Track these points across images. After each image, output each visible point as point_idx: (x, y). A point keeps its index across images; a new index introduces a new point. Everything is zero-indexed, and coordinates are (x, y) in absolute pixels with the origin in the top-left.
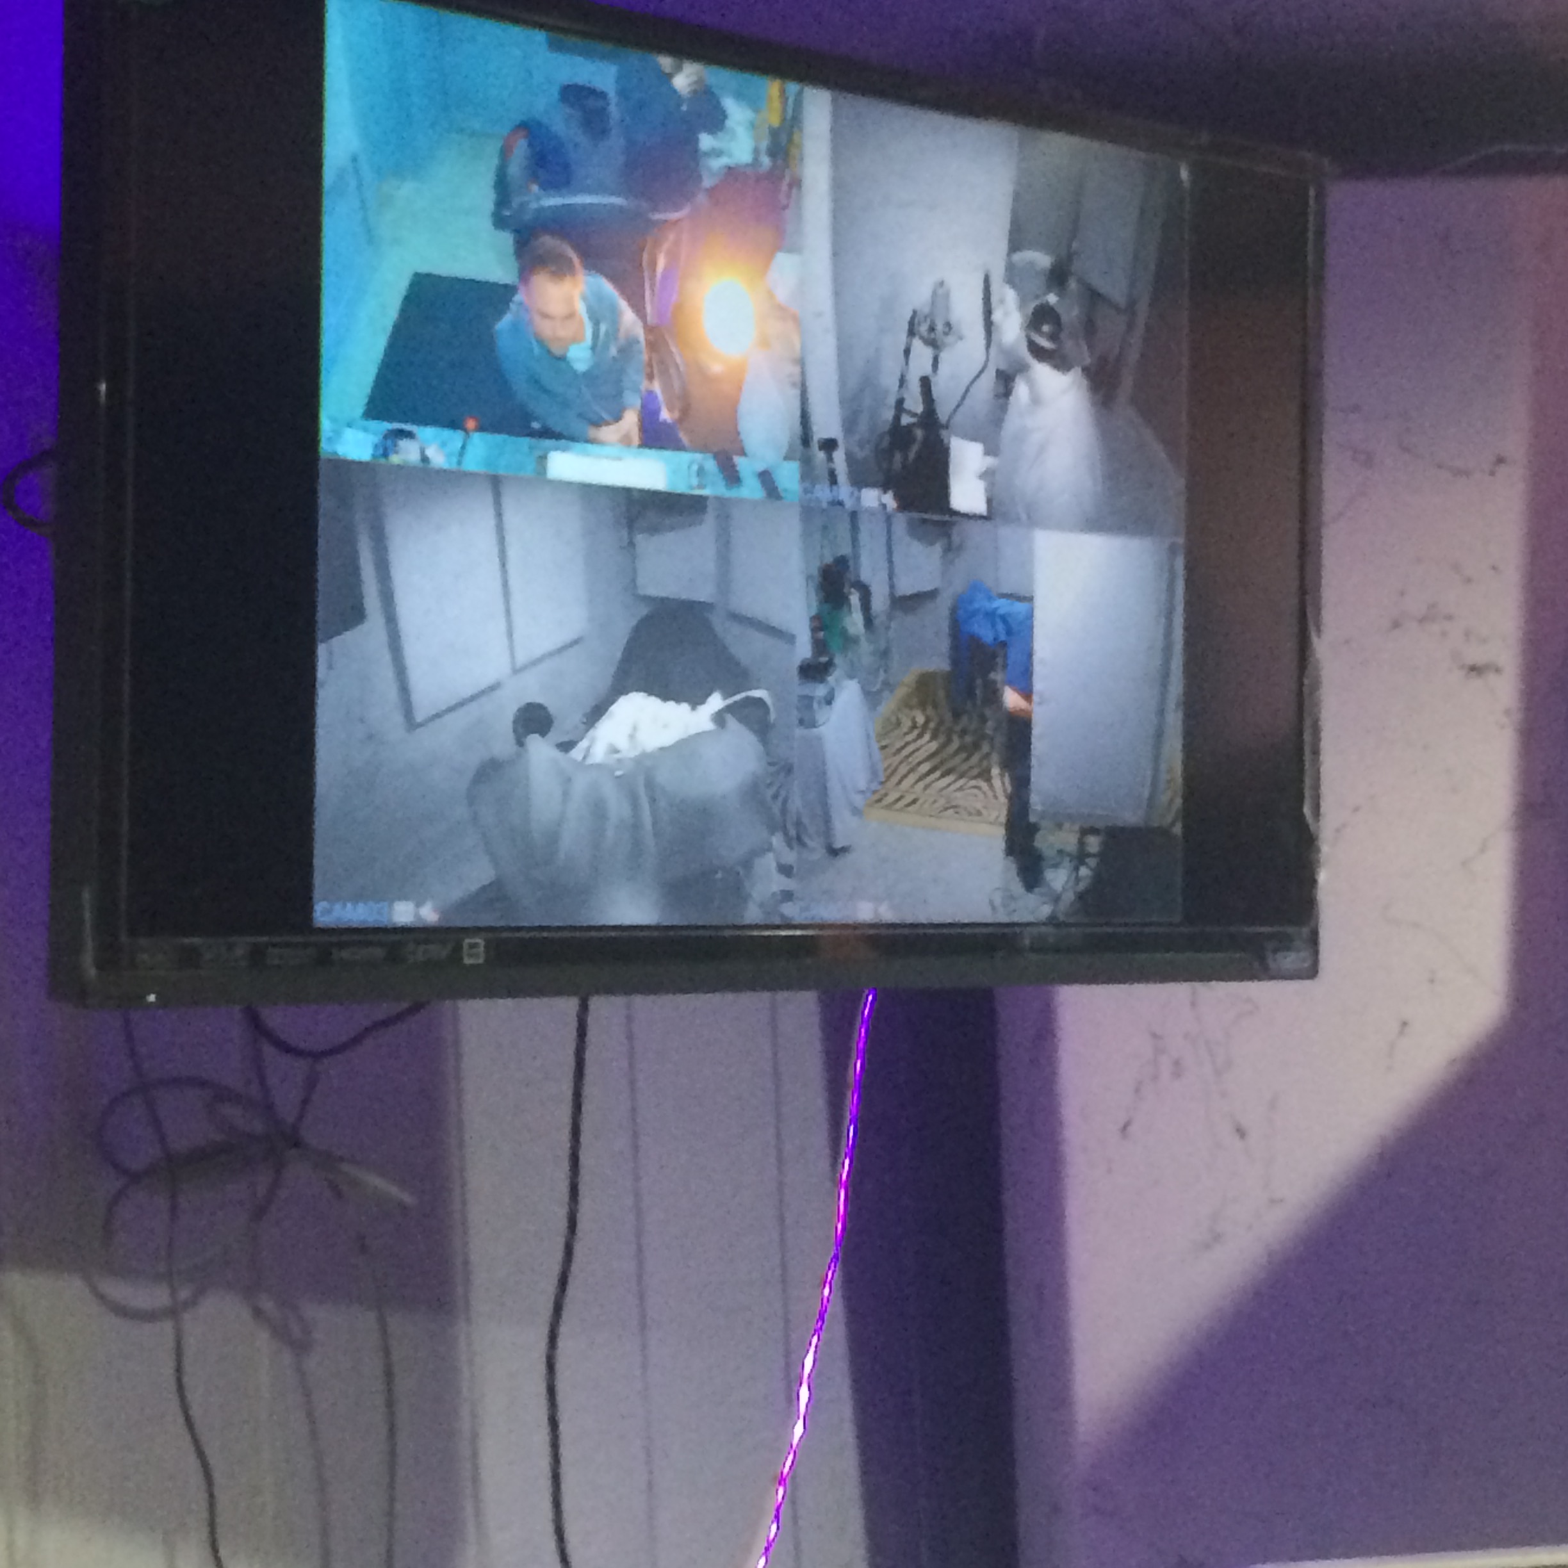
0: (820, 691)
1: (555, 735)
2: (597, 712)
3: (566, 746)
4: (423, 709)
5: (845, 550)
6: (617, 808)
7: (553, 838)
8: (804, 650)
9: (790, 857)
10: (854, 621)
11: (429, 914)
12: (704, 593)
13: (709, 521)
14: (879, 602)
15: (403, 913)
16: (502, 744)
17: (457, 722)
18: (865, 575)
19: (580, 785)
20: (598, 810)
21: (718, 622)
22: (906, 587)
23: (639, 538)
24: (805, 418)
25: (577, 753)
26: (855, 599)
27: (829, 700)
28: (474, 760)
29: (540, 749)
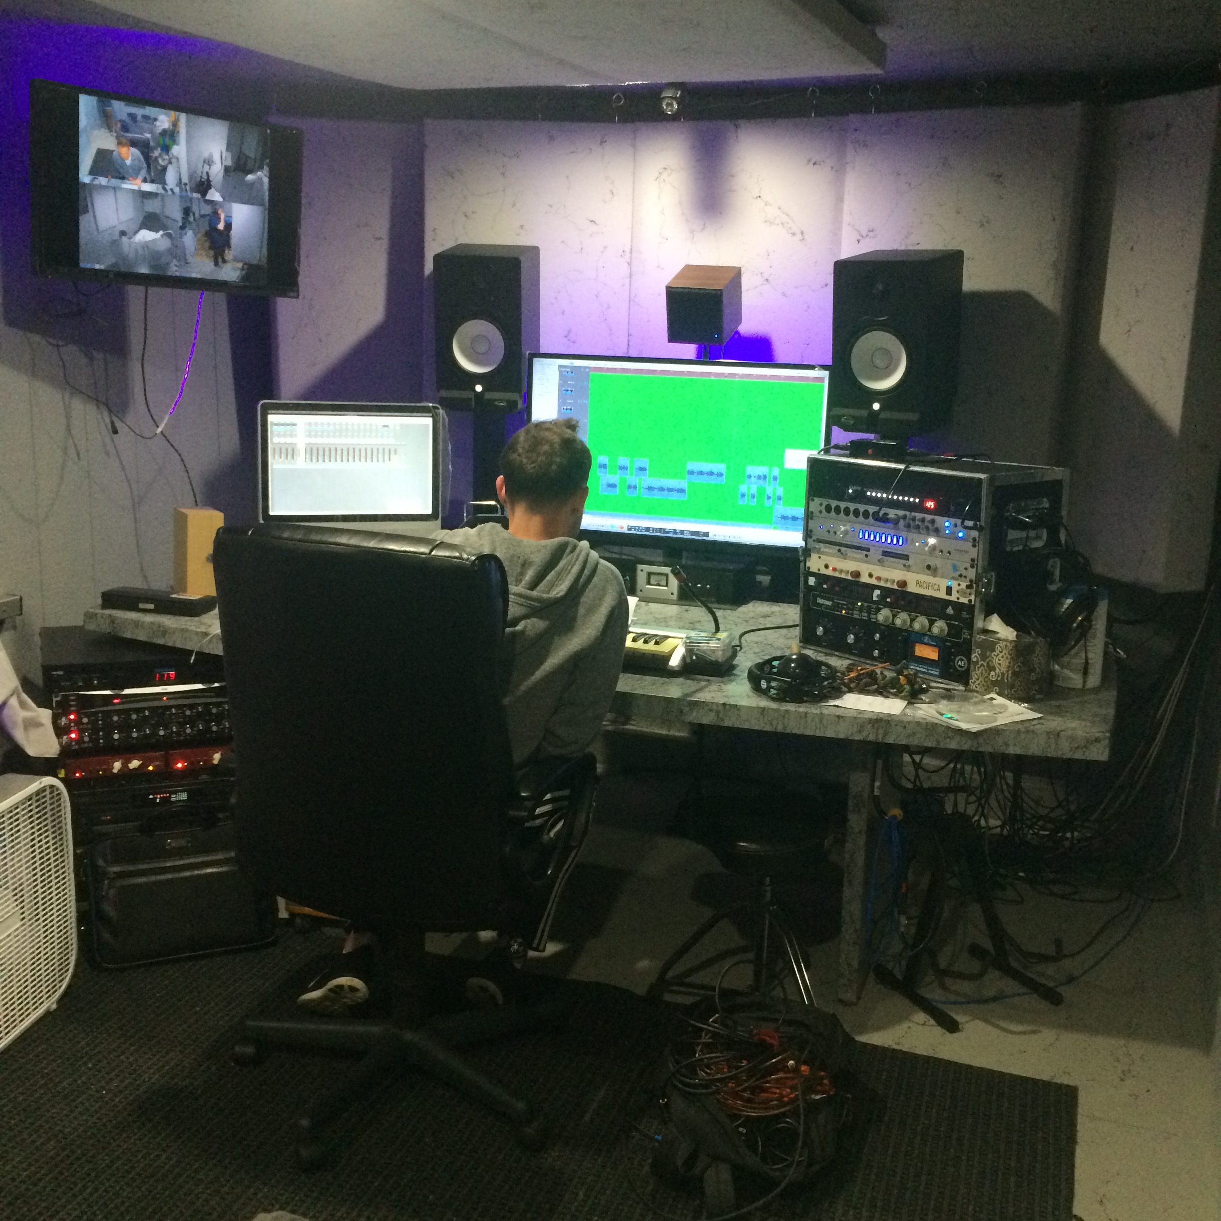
0: (184, 232)
1: (128, 236)
2: (136, 232)
3: (130, 238)
5: (189, 205)
6: (140, 250)
7: (128, 255)
8: (180, 224)
9: (177, 264)
10: (192, 219)
11: (102, 267)
12: (159, 212)
13: (160, 197)
14: (197, 215)
15: (97, 267)
16: (116, 236)
17: (107, 232)
18: (194, 210)
19: (133, 246)
20: (137, 251)
21: (162, 217)
23: (145, 200)
24: (180, 180)
25: (132, 240)
26: (191, 215)
27: (186, 234)
29: (124, 239)
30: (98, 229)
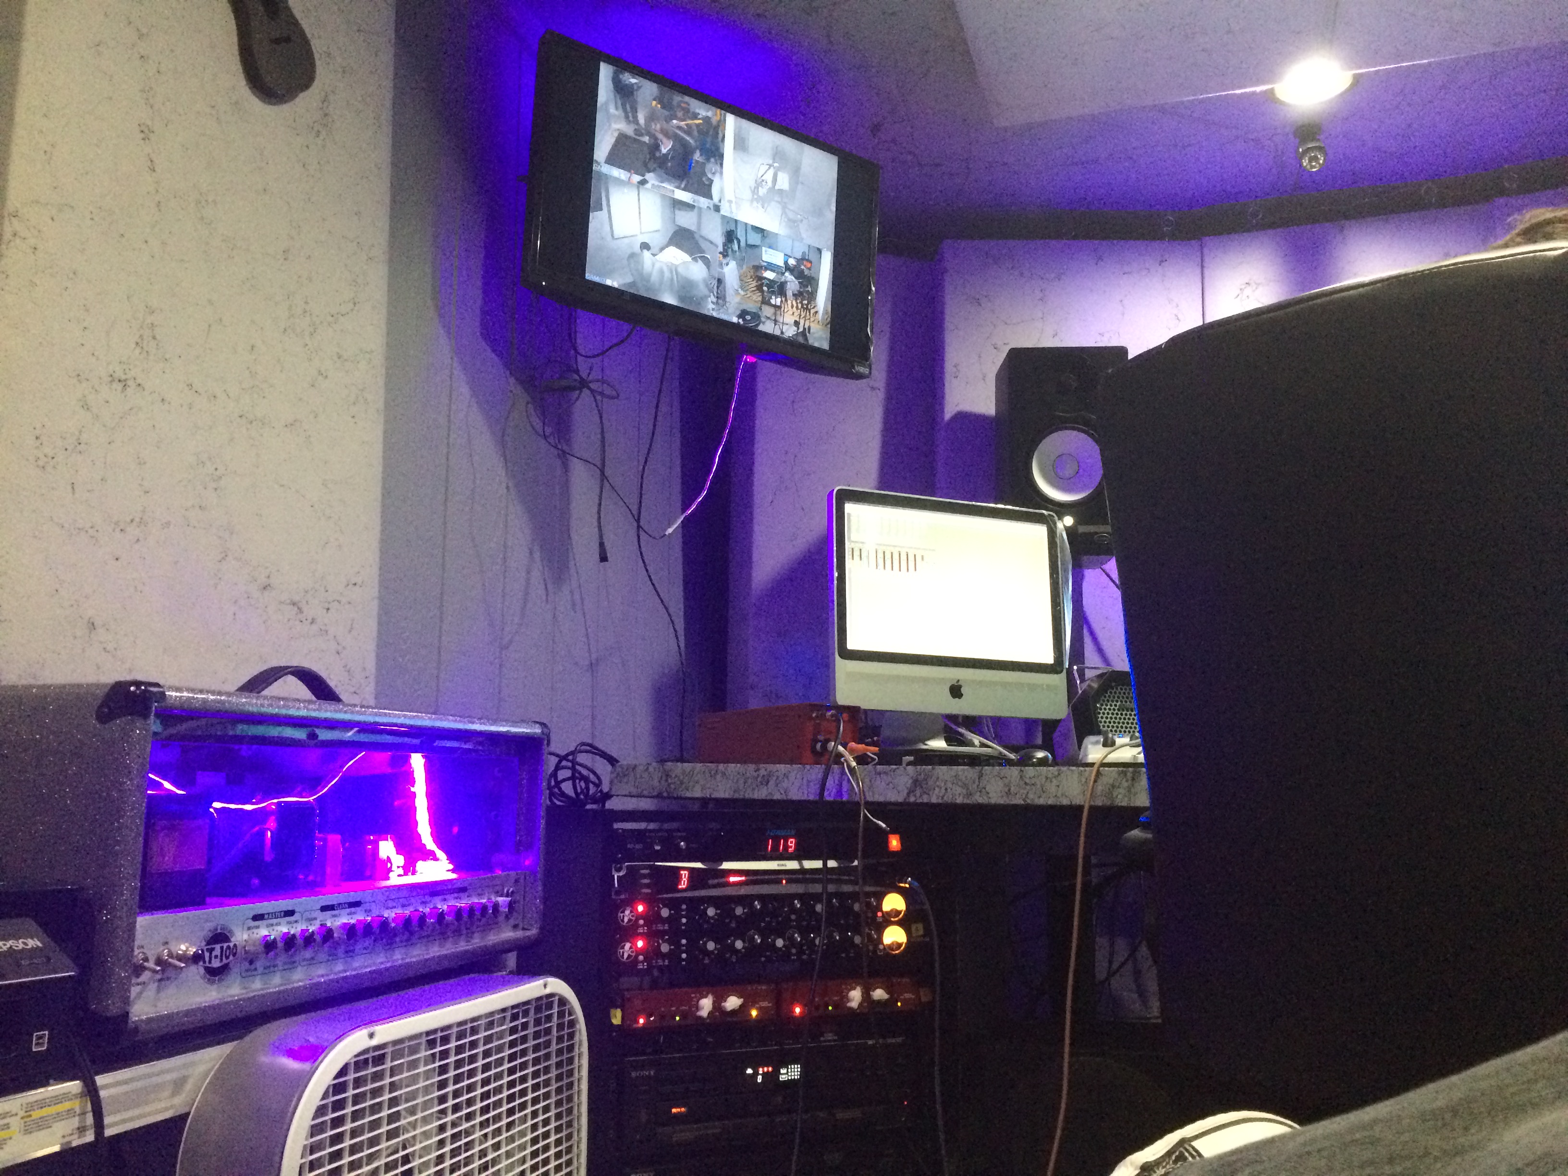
0: (724, 261)
1: (651, 252)
2: (662, 249)
3: (654, 255)
4: (616, 236)
5: (733, 228)
6: (667, 274)
7: (650, 275)
8: (721, 249)
10: (735, 247)
11: (615, 285)
12: (693, 228)
13: (696, 210)
14: (743, 244)
15: (609, 282)
16: (637, 250)
17: (626, 241)
18: (739, 236)
19: (657, 266)
21: (696, 236)
22: (750, 242)
23: (677, 212)
25: (656, 257)
26: (735, 242)
27: (727, 264)
28: (629, 252)
29: (646, 254)
30: (612, 235)
